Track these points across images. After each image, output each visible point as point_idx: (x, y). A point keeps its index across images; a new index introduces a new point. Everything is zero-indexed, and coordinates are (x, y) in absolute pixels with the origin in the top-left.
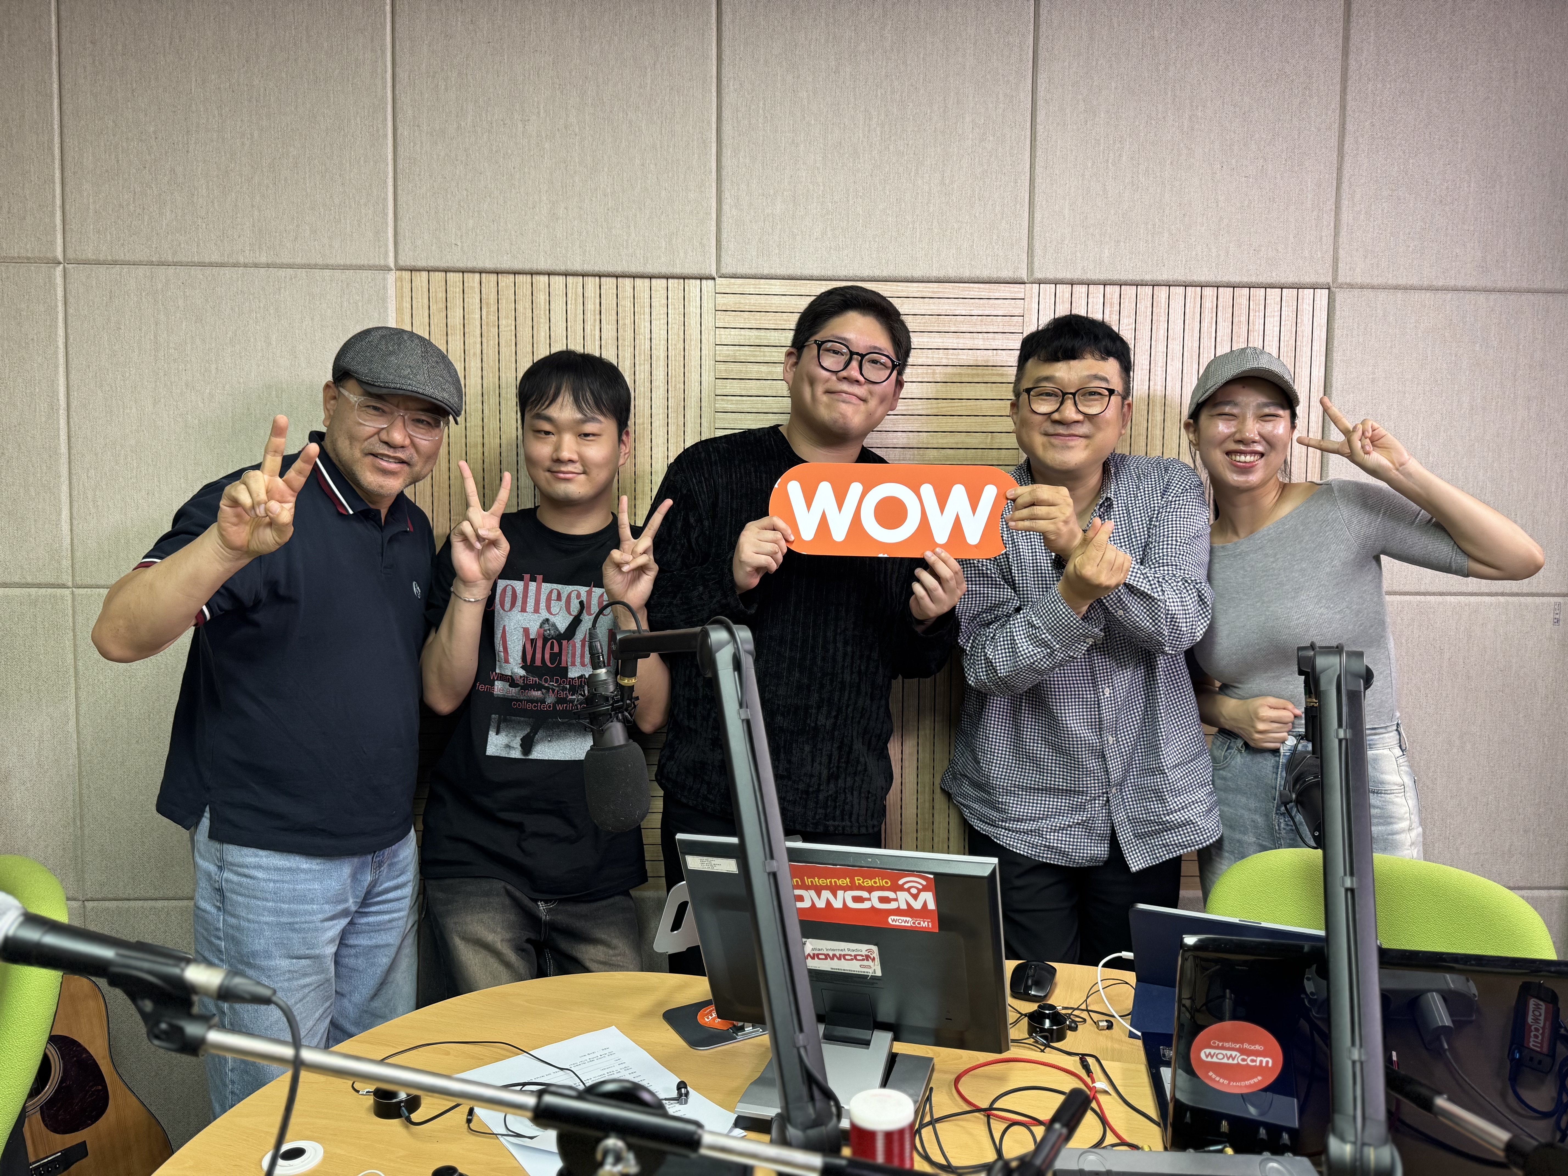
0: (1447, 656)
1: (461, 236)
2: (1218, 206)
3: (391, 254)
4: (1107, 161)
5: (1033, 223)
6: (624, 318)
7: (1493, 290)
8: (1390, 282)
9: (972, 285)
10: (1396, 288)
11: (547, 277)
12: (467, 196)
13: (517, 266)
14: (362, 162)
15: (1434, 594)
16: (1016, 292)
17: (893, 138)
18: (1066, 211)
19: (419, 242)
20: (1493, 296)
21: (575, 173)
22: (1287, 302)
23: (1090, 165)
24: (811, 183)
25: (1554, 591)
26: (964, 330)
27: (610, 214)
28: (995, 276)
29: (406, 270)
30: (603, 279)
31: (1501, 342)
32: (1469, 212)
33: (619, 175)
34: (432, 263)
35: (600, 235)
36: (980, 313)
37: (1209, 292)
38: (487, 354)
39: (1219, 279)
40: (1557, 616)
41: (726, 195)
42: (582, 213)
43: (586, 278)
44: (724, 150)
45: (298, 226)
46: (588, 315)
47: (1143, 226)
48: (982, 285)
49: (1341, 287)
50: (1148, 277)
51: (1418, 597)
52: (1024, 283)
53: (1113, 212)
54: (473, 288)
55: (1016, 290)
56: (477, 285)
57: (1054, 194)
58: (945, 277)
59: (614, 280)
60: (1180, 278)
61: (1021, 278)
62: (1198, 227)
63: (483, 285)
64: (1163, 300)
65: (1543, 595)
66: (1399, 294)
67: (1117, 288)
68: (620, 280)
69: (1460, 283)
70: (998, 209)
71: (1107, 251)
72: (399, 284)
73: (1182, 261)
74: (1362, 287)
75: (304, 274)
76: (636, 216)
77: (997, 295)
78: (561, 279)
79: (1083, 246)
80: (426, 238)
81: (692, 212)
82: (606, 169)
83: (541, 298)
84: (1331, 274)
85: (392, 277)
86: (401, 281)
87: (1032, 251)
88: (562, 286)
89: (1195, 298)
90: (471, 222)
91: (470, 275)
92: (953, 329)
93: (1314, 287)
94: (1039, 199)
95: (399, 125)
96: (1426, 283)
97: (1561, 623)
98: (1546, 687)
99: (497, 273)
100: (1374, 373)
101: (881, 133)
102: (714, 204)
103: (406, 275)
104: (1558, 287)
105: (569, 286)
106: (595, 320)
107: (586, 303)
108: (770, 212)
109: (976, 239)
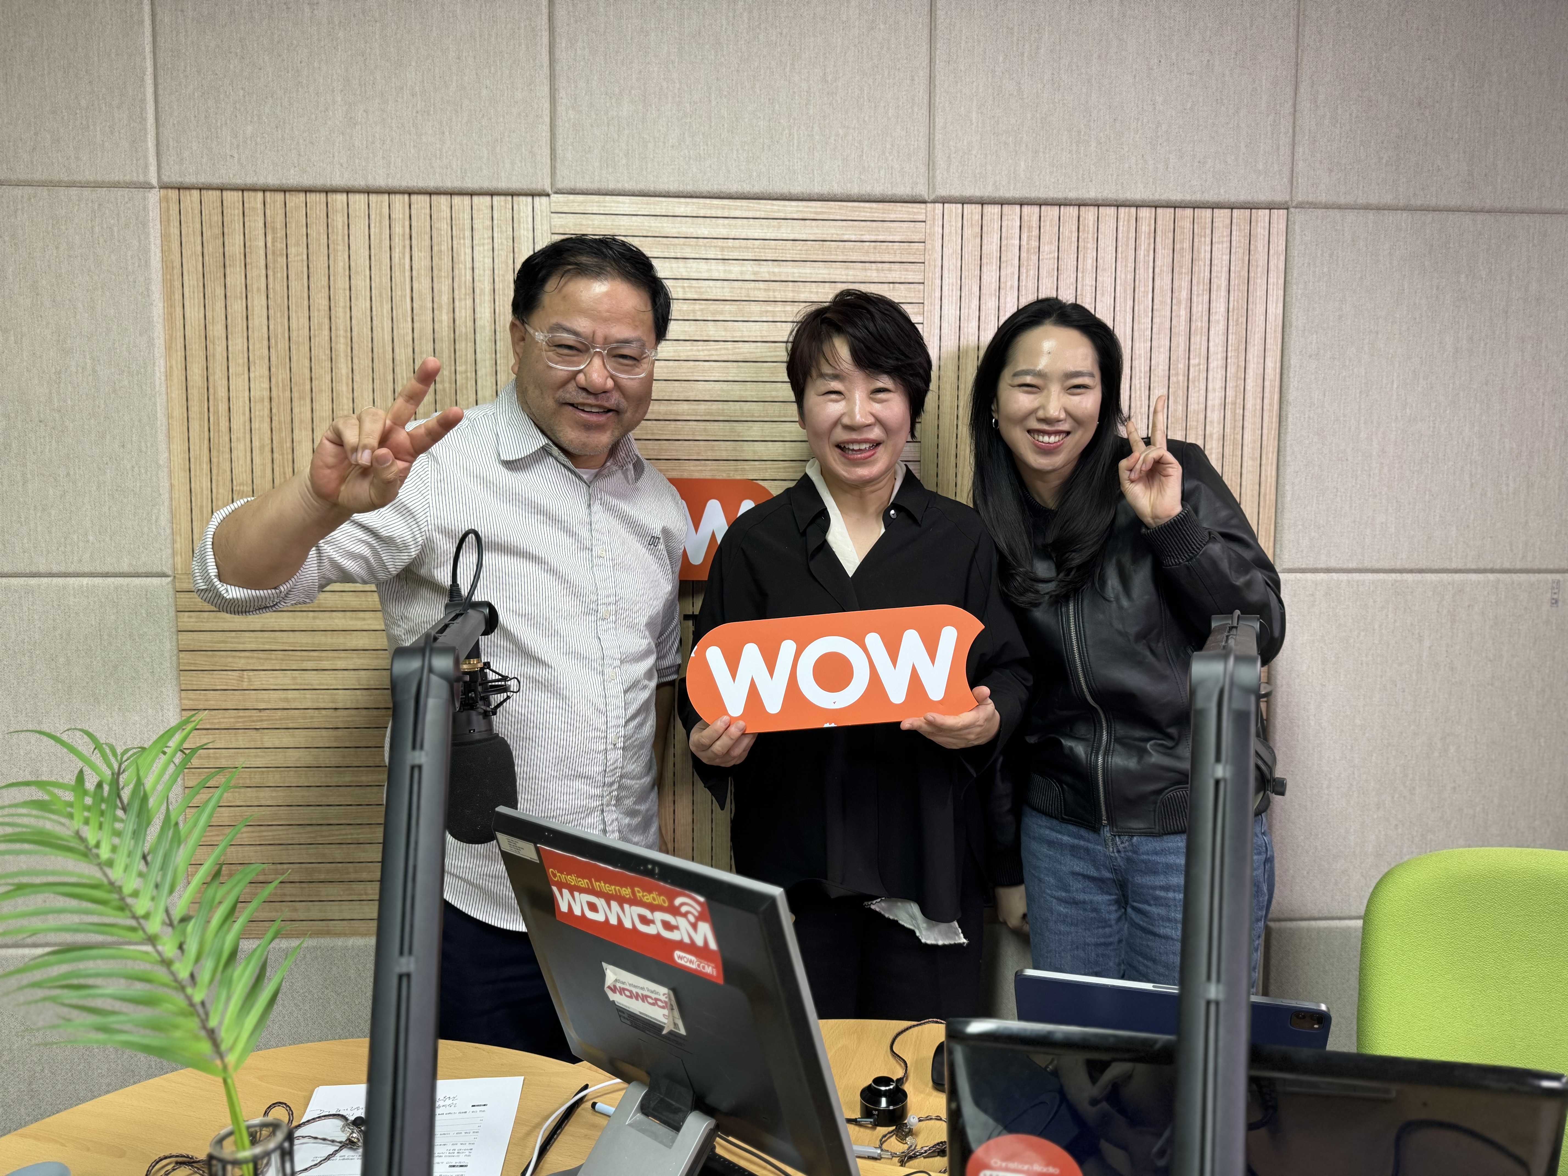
0: (1427, 643)
1: (238, 146)
2: (1155, 109)
3: (153, 169)
4: (1022, 54)
5: (934, 130)
6: (440, 244)
7: (1482, 211)
8: (1360, 201)
9: (862, 204)
10: (1367, 207)
11: (345, 195)
12: (244, 96)
13: (307, 181)
14: (113, 55)
15: (1411, 571)
16: (915, 213)
17: (763, 26)
18: (974, 115)
19: (186, 154)
20: (1480, 217)
21: (376, 67)
22: (1238, 225)
23: (1001, 59)
24: (664, 79)
25: (1551, 567)
26: (854, 258)
27: (419, 117)
28: (889, 193)
29: (172, 188)
30: (414, 198)
31: (1490, 272)
32: (1453, 116)
33: (430, 70)
34: (202, 179)
35: (408, 143)
36: (873, 238)
37: (1145, 213)
38: (274, 289)
39: (1157, 197)
40: (1555, 596)
41: (562, 94)
42: (384, 116)
43: (392, 196)
44: (558, 40)
45: (36, 134)
46: (396, 240)
47: (1066, 133)
48: (874, 205)
49: (1300, 206)
50: (1072, 195)
51: (1393, 576)
52: (925, 202)
53: (1029, 115)
54: (254, 209)
55: (915, 210)
56: (260, 206)
57: (959, 95)
58: (829, 194)
59: (427, 198)
60: (1110, 196)
61: (921, 196)
62: (1132, 133)
63: (268, 206)
64: (1091, 224)
65: (1539, 571)
66: (1371, 215)
67: (1036, 209)
68: (434, 197)
69: (1442, 203)
70: (891, 112)
71: (1022, 164)
72: (164, 205)
73: (1112, 175)
74: (1326, 207)
75: (45, 193)
76: (451, 119)
77: (893, 217)
78: (363, 197)
79: (994, 157)
80: (195, 148)
81: (520, 114)
82: (413, 64)
83: (339, 220)
84: (1289, 190)
85: (154, 197)
86: (167, 202)
87: (934, 163)
88: (364, 206)
89: (1129, 221)
90: (249, 129)
91: (252, 194)
92: (840, 258)
93: (1271, 206)
94: (940, 99)
95: (159, 10)
96: (1402, 202)
97: (1560, 604)
98: (1543, 680)
99: (285, 192)
100: (1341, 309)
101: (749, 19)
102: (547, 105)
103: (173, 194)
104: (1557, 207)
105: (372, 205)
106: (404, 247)
107: (393, 225)
108: (615, 114)
109: (865, 148)
